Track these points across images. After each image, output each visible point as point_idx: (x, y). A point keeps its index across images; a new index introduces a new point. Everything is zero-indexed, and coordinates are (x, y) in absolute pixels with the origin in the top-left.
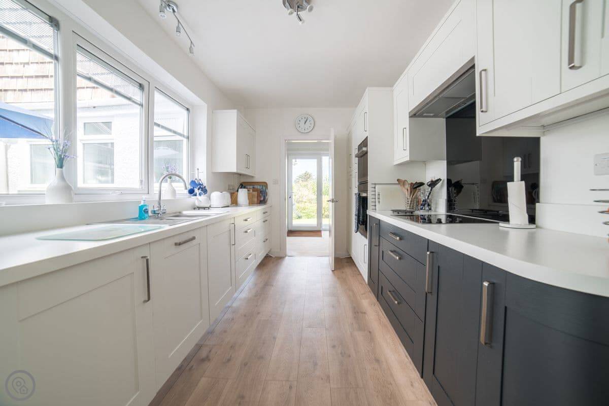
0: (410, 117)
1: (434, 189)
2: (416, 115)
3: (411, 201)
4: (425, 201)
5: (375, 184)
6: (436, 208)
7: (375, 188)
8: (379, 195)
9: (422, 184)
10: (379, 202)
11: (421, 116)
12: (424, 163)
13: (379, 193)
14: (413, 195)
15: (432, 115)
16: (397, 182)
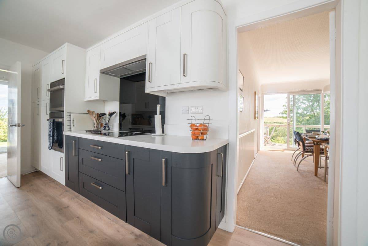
0: (100, 73)
1: (111, 117)
2: (105, 72)
3: (97, 125)
4: (106, 124)
5: (70, 113)
6: (112, 128)
7: (70, 115)
8: (73, 120)
9: (104, 114)
10: (74, 126)
11: (107, 74)
12: (104, 101)
13: (73, 119)
14: (99, 121)
15: (114, 75)
16: (87, 113)
